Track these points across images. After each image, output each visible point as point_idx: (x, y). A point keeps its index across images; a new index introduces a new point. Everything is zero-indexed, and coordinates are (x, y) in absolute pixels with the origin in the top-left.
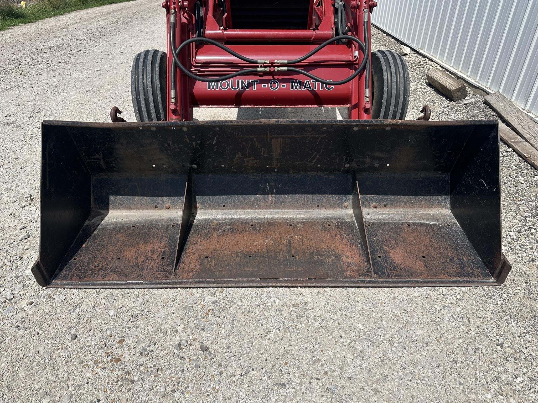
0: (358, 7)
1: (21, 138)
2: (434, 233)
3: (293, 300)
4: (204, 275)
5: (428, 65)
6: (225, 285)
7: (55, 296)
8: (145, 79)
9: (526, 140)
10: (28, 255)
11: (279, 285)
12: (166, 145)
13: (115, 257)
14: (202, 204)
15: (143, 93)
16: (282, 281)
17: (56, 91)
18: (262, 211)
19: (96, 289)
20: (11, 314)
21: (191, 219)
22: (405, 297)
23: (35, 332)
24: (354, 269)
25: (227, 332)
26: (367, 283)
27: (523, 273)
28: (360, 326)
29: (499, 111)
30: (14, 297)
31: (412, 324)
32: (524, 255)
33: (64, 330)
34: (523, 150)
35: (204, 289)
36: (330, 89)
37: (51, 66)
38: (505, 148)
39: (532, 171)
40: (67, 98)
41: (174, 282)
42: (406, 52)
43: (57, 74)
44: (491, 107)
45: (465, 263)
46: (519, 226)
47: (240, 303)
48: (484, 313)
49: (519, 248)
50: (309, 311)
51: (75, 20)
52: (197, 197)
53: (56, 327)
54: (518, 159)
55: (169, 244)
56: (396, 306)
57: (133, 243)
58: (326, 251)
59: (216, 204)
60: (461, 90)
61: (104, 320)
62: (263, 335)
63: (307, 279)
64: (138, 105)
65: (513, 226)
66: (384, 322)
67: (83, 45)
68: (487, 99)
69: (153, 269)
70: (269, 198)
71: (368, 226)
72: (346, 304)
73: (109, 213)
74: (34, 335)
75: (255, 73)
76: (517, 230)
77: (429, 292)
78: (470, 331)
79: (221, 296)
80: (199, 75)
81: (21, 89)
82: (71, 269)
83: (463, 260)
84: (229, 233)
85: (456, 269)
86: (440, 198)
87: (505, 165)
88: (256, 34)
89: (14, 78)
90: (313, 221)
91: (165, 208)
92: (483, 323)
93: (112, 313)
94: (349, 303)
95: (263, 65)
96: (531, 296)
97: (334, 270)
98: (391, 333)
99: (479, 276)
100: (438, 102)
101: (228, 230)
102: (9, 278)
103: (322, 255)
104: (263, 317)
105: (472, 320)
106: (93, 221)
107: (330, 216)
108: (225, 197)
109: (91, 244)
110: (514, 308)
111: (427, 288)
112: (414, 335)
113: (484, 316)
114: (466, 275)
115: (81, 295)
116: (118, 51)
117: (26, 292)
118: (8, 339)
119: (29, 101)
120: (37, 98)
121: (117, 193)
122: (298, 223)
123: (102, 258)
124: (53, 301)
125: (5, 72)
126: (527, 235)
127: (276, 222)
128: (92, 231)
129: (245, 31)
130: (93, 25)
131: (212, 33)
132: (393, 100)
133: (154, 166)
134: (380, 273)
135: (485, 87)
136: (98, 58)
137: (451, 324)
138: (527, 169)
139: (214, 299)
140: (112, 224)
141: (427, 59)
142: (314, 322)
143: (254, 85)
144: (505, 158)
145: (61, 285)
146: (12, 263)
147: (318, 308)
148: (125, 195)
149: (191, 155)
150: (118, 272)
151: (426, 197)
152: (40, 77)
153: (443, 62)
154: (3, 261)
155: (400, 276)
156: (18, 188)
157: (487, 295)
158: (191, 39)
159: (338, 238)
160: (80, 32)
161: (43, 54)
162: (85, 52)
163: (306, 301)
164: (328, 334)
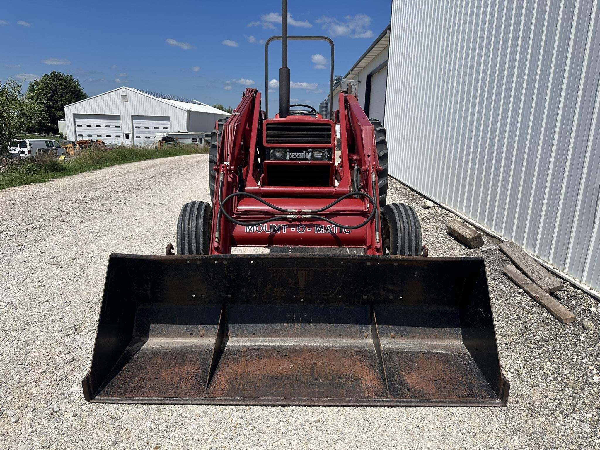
0: (367, 171)
1: (65, 277)
2: (446, 361)
3: (314, 417)
4: (233, 394)
5: (449, 217)
6: (252, 403)
7: (97, 410)
8: (190, 225)
9: (534, 282)
10: (72, 375)
11: (302, 403)
12: (207, 277)
13: (153, 377)
14: (234, 332)
15: (187, 236)
16: (305, 400)
17: (98, 237)
18: (289, 339)
19: (135, 405)
20: (58, 424)
21: (222, 346)
22: (417, 415)
23: (79, 439)
24: (371, 390)
25: (253, 442)
26: (383, 402)
27: (527, 395)
28: (375, 438)
29: (511, 257)
30: (60, 409)
31: (423, 437)
32: (529, 380)
33: (106, 437)
34: (532, 290)
35: (233, 407)
36: (348, 233)
37: (92, 214)
38: (517, 290)
39: (541, 309)
40: (108, 243)
41: (205, 399)
42: (428, 205)
43: (98, 222)
44: (505, 254)
45: (473, 386)
46: (526, 356)
47: (265, 419)
48: (489, 429)
49: (525, 375)
50: (329, 426)
51: (114, 173)
52: (229, 325)
53: (98, 435)
54: (528, 299)
55: (202, 367)
56: (409, 423)
57: (169, 366)
58: (346, 375)
59: (246, 332)
60: (478, 239)
61: (142, 430)
62: (286, 445)
63: (328, 398)
64: (182, 246)
65: (520, 356)
66: (397, 435)
67: (123, 196)
68: (501, 247)
69: (187, 388)
70: (295, 327)
71: (387, 354)
72: (363, 421)
73: (148, 340)
74: (79, 441)
75: (286, 219)
76: (524, 359)
77: (440, 411)
78: (476, 443)
79: (248, 413)
80: (239, 221)
81: (64, 235)
82: (113, 387)
83: (472, 384)
84: (258, 358)
85: (465, 391)
86: (452, 330)
87: (517, 305)
88: (288, 190)
89: (57, 225)
90: (335, 349)
91: (199, 335)
92: (488, 437)
93: (149, 424)
94: (366, 420)
95: (292, 213)
96: (534, 415)
97: (354, 391)
98: (403, 445)
99: (486, 398)
100: (457, 249)
101: (257, 355)
102: (55, 395)
103: (342, 379)
104: (287, 430)
105: (478, 435)
106: (133, 347)
107: (352, 344)
108: (255, 325)
109: (132, 366)
110: (518, 424)
111: (438, 407)
112: (424, 447)
113: (489, 431)
114: (474, 396)
115: (121, 409)
116: (156, 202)
117: (71, 406)
118: (55, 444)
119: (72, 245)
120: (79, 243)
121: (158, 321)
122: (321, 350)
123: (141, 377)
124: (96, 414)
125: (48, 219)
126: (533, 364)
127: (301, 349)
128: (132, 355)
129: (278, 188)
130: (131, 179)
131: (251, 189)
132: (407, 245)
133: (194, 296)
134: (395, 394)
135: (500, 236)
136: (137, 208)
137: (458, 438)
138: (536, 307)
139: (241, 415)
140: (151, 349)
141: (449, 212)
142: (333, 435)
143: (284, 229)
144: (517, 298)
145: (103, 400)
146: (58, 382)
147: (337, 424)
148: (165, 324)
149: (227, 285)
150: (156, 389)
151: (439, 329)
152: (82, 224)
153: (462, 215)
154: (50, 380)
155: (413, 396)
156: (63, 319)
157: (493, 414)
158: (234, 194)
159: (358, 363)
160: (119, 185)
161: (85, 204)
162: (125, 202)
163: (327, 418)
164: (346, 444)
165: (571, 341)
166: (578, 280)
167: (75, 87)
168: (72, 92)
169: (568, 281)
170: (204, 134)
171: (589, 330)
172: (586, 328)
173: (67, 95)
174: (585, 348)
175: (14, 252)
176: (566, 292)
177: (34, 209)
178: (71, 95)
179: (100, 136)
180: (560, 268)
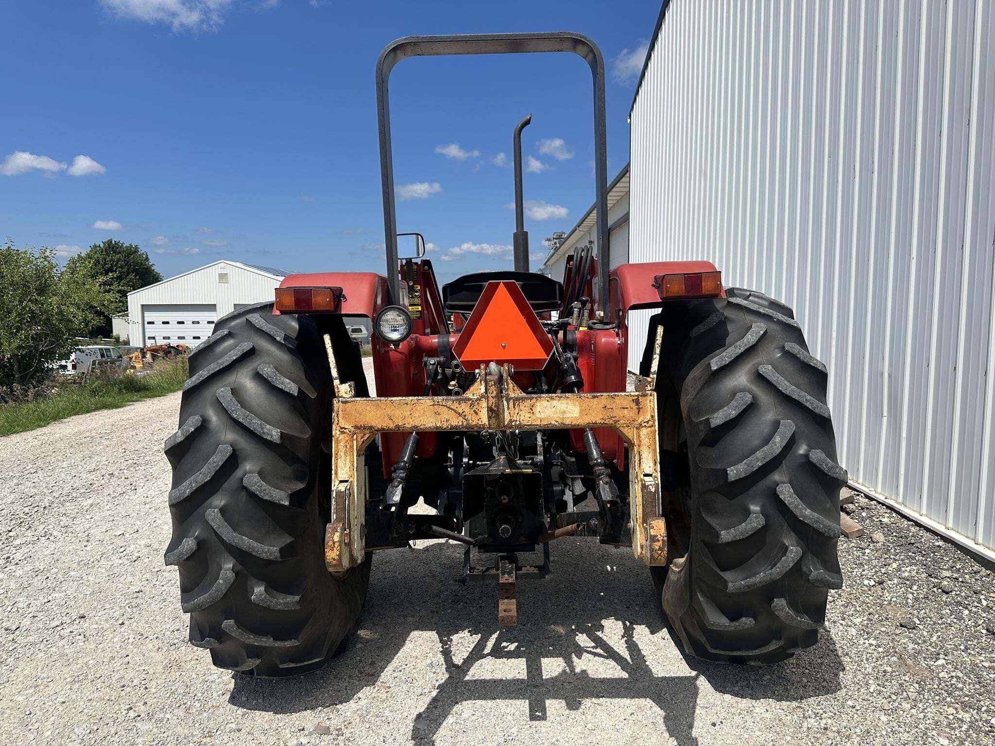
165: (854, 554)
166: (873, 489)
167: (142, 264)
168: (136, 272)
169: (862, 493)
170: (350, 330)
171: (877, 542)
172: (875, 540)
173: (128, 275)
174: (869, 561)
175: (124, 493)
176: (856, 504)
177: (125, 443)
178: (135, 276)
179: (183, 338)
180: (855, 479)
